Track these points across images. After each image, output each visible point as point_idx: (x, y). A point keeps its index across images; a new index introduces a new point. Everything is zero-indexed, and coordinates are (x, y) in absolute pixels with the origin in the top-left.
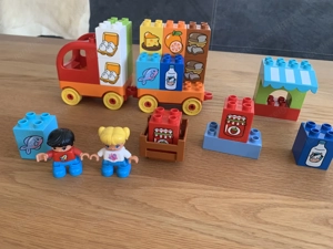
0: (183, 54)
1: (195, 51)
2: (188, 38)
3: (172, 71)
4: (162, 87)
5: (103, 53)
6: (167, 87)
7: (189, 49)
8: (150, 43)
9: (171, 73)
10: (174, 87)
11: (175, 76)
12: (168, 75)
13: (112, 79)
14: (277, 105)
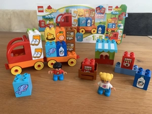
0: (65, 40)
1: (70, 39)
2: (66, 34)
3: (61, 48)
4: (58, 55)
5: (33, 45)
6: (60, 55)
7: (67, 38)
8: (50, 37)
9: (61, 49)
10: (63, 55)
11: (63, 50)
12: (60, 50)
13: (39, 55)
14: (104, 58)
